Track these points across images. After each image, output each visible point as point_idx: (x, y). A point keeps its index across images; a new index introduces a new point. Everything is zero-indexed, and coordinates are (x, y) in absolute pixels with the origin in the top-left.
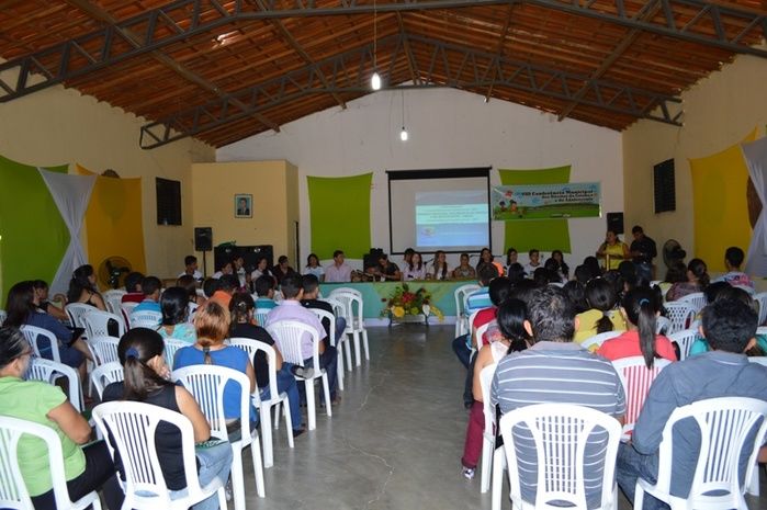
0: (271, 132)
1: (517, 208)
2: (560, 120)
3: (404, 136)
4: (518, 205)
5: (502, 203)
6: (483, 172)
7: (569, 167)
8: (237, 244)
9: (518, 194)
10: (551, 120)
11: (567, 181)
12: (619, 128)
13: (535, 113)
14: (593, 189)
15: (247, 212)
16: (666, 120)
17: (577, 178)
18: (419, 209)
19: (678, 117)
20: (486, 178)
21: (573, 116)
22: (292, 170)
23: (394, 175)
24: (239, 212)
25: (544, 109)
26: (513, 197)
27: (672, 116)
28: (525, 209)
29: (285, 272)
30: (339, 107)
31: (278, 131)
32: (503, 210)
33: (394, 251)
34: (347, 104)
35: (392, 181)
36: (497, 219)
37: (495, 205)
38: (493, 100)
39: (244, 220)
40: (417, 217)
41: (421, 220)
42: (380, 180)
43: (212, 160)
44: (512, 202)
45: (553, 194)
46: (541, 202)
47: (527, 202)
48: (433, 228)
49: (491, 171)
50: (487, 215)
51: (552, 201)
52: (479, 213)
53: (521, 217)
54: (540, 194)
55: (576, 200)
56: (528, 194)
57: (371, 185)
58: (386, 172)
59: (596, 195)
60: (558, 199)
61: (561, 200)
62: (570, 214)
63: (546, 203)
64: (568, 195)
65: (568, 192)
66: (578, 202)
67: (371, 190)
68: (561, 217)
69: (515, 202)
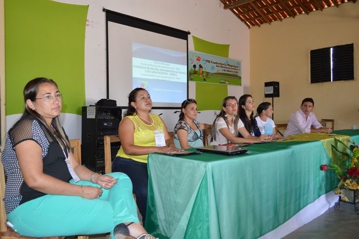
1: (203, 72)
2: (225, 8)
4: (204, 70)
6: (183, 35)
7: (229, 45)
9: (204, 60)
11: (228, 56)
14: (238, 65)
17: (233, 55)
18: (136, 61)
20: (186, 41)
23: (112, 16)
26: (202, 63)
32: (195, 72)
35: (109, 22)
37: (191, 66)
40: (134, 69)
42: (97, 19)
44: (201, 67)
45: (221, 65)
46: (216, 69)
47: (208, 68)
48: (147, 83)
49: (189, 35)
50: (186, 75)
51: (221, 70)
52: (180, 73)
53: (205, 80)
54: (215, 63)
55: (231, 71)
56: (209, 61)
57: (86, 20)
58: (104, 10)
59: (240, 70)
60: (223, 69)
61: (225, 70)
62: (229, 81)
63: (218, 71)
64: (228, 67)
65: (228, 65)
66: (232, 73)
67: (86, 27)
68: (224, 83)
69: (202, 67)
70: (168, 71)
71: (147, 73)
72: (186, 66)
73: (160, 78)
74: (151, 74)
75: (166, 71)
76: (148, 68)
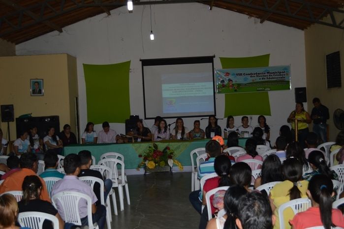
0: (56, 32)
1: (233, 85)
2: (261, 22)
3: (152, 37)
4: (234, 82)
5: (223, 81)
6: (209, 59)
7: (269, 55)
8: (33, 115)
9: (233, 74)
10: (255, 23)
11: (268, 65)
12: (302, 28)
13: (244, 17)
14: (285, 71)
15: (40, 92)
16: (334, 25)
17: (274, 62)
18: (165, 86)
19: (342, 22)
20: (211, 64)
21: (270, 19)
22: (72, 61)
23: (146, 63)
24: (34, 92)
25: (250, 15)
26: (230, 77)
27: (338, 21)
28: (239, 85)
29: (68, 136)
30: (105, 14)
31: (61, 31)
32: (224, 86)
33: (147, 117)
34: (111, 12)
35: (144, 67)
36: (219, 92)
37: (218, 83)
38: (214, 8)
39: (37, 98)
40: (163, 92)
41: (166, 94)
42: (136, 66)
43: (13, 54)
44: (230, 80)
45: (258, 74)
46: (250, 79)
47: (240, 80)
48: (174, 100)
49: (214, 59)
50: (213, 89)
51: (258, 79)
52: (206, 89)
53: (236, 91)
54: (249, 74)
55: (273, 78)
56: (241, 74)
57: (130, 69)
58: (140, 60)
59: (287, 74)
60: (261, 78)
61: (263, 79)
62: (270, 88)
63: (253, 80)
64: (268, 75)
65: (268, 73)
66: (275, 79)
67: (130, 73)
68: (263, 90)
69: (232, 81)
70: (193, 89)
71: (174, 93)
72: (212, 83)
73: (186, 95)
74: (178, 93)
75: (191, 89)
76: (175, 90)
